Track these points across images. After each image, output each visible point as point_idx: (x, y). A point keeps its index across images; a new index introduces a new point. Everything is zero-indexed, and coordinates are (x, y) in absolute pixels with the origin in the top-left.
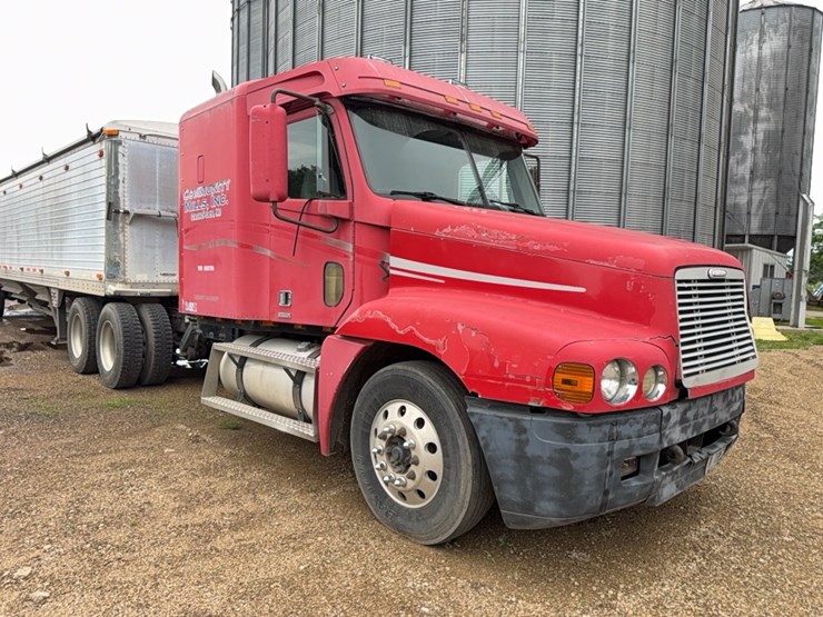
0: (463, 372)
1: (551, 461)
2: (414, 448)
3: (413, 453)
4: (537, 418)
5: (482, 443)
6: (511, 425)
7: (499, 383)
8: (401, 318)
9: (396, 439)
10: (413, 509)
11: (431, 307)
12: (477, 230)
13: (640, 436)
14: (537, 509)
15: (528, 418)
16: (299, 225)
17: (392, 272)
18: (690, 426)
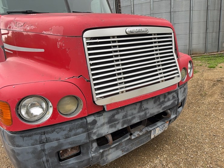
13: (67, 138)
18: (118, 123)
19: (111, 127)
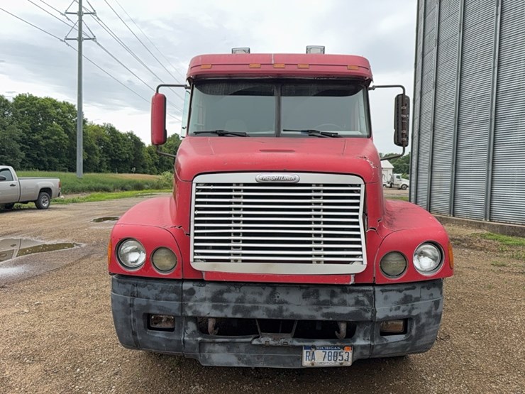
13: (157, 299)
18: (227, 306)
19: (215, 307)
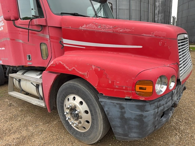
0: (96, 86)
1: (136, 119)
2: (80, 113)
3: (80, 115)
4: (129, 103)
5: (106, 113)
6: (118, 106)
7: (112, 89)
8: (69, 64)
9: (73, 109)
10: (82, 132)
11: (81, 59)
12: (96, 25)
13: (166, 103)
14: (129, 136)
15: (125, 103)
16: (29, 30)
17: (65, 45)
